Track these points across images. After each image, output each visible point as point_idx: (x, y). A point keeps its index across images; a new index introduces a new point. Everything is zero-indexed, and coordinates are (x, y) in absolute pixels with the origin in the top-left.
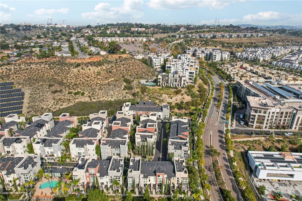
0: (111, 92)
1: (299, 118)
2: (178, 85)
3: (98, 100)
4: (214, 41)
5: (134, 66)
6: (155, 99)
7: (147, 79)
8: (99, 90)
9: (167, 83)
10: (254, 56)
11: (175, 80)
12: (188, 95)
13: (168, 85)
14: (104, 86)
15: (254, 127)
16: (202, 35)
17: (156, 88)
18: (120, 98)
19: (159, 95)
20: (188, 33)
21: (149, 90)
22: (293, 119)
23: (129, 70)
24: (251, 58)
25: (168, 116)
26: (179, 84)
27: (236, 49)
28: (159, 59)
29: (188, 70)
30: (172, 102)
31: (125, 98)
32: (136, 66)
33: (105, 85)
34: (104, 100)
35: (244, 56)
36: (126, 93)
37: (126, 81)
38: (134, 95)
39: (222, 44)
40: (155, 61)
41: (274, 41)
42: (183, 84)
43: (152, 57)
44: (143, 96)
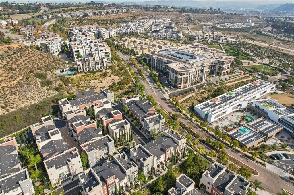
0: (29, 93)
1: (205, 72)
2: (101, 68)
3: (18, 108)
4: (88, 19)
5: (36, 57)
6: (85, 88)
7: (61, 69)
8: (11, 95)
9: (89, 68)
10: (131, 30)
11: (97, 62)
12: (115, 75)
13: (90, 70)
14: (16, 89)
15: (182, 88)
16: (73, 14)
17: (79, 75)
18: (45, 98)
19: (87, 82)
20: (55, 12)
21: (72, 80)
22: (202, 74)
23: (33, 63)
24: (130, 32)
25: (112, 100)
26: (102, 66)
27: (110, 25)
28: (56, 45)
29: (103, 50)
30: (104, 86)
31: (49, 97)
32: (39, 56)
33: (16, 87)
34: (27, 106)
35: (123, 31)
36: (47, 89)
37: (38, 76)
38: (57, 89)
39: (97, 21)
40: (52, 47)
41: (136, 15)
42: (105, 66)
43: (47, 44)
44: (68, 88)
